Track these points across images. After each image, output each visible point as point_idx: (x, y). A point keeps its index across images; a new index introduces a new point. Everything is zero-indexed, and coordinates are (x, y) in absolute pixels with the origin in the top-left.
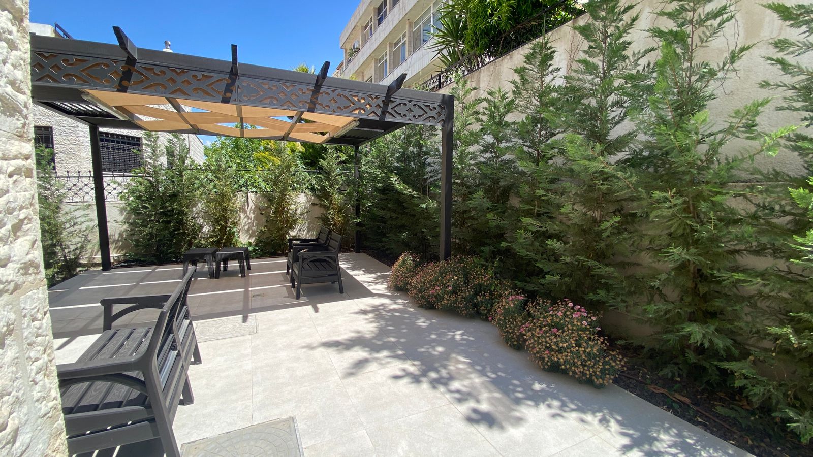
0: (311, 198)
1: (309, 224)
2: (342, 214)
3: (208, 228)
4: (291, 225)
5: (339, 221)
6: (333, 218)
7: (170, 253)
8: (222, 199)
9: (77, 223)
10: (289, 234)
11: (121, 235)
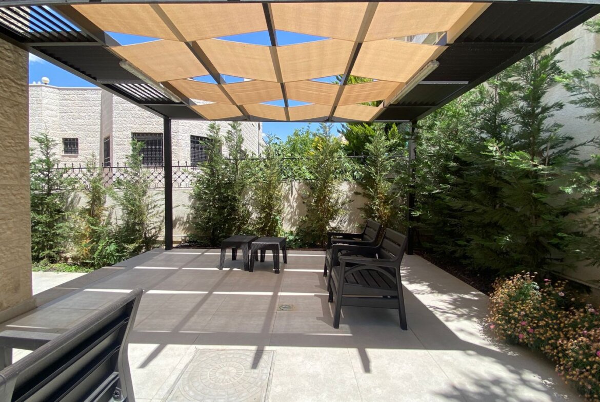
0: (354, 187)
1: (350, 216)
2: (388, 205)
3: (257, 215)
4: (332, 215)
5: (384, 213)
6: (378, 210)
7: (221, 237)
8: (268, 188)
9: (156, 205)
10: (329, 225)
11: (188, 218)
